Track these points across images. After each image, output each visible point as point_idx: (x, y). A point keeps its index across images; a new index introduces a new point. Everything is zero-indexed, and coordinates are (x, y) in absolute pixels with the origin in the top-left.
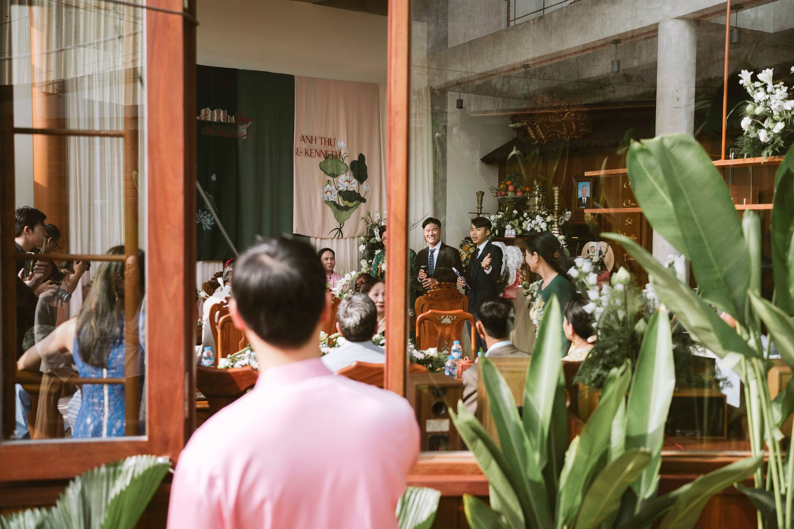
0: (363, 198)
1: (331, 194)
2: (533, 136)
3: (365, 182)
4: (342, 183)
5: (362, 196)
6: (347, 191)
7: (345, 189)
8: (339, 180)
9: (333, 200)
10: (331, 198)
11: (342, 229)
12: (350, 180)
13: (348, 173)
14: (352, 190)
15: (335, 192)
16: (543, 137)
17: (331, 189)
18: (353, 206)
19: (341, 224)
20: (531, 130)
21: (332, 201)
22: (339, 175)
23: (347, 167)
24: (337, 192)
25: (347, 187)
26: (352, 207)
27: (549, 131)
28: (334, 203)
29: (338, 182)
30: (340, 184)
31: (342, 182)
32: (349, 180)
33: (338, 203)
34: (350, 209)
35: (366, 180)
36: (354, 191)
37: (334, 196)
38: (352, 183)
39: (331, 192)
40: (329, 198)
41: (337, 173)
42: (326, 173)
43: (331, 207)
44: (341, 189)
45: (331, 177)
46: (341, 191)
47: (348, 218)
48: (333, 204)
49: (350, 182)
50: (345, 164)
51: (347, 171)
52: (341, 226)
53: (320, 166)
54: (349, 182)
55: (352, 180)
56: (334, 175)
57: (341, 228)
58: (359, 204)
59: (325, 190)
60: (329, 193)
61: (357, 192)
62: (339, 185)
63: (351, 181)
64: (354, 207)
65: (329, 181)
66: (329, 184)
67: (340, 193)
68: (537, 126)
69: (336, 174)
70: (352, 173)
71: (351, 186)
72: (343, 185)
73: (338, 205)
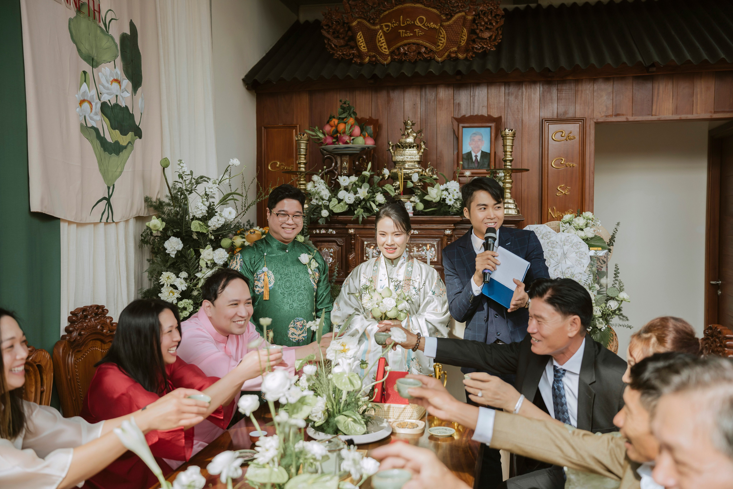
0: (138, 128)
1: (91, 109)
2: (363, 47)
4: (106, 84)
5: (137, 121)
6: (116, 105)
7: (113, 102)
8: (101, 74)
9: (95, 126)
10: (91, 118)
11: (111, 201)
12: (120, 78)
13: (119, 61)
14: (123, 104)
15: (96, 104)
16: (387, 52)
17: (89, 95)
18: (126, 145)
19: (109, 188)
20: (362, 38)
21: (93, 127)
23: (116, 46)
24: (99, 104)
25: (117, 96)
26: (125, 147)
27: (406, 41)
28: (96, 132)
29: (99, 80)
30: (103, 86)
31: (107, 81)
32: (118, 79)
33: (102, 134)
34: (122, 151)
35: (140, 85)
36: (127, 108)
37: (96, 114)
38: (124, 87)
39: (90, 103)
40: (88, 118)
41: (99, 56)
42: (79, 51)
43: (92, 142)
44: (105, 98)
45: (89, 64)
46: (106, 103)
47: (121, 172)
48: (94, 134)
49: (121, 83)
50: (113, 38)
51: (115, 57)
52: (110, 194)
53: (70, 29)
54: (119, 83)
55: (123, 79)
56: (93, 60)
57: (110, 196)
58: (134, 142)
59: (81, 95)
60: (86, 106)
61: (130, 111)
62: (101, 88)
64: (129, 148)
65: (85, 73)
66: (86, 81)
67: (105, 108)
68: (380, 31)
69: (95, 58)
71: (122, 94)
72: (108, 89)
73: (102, 137)
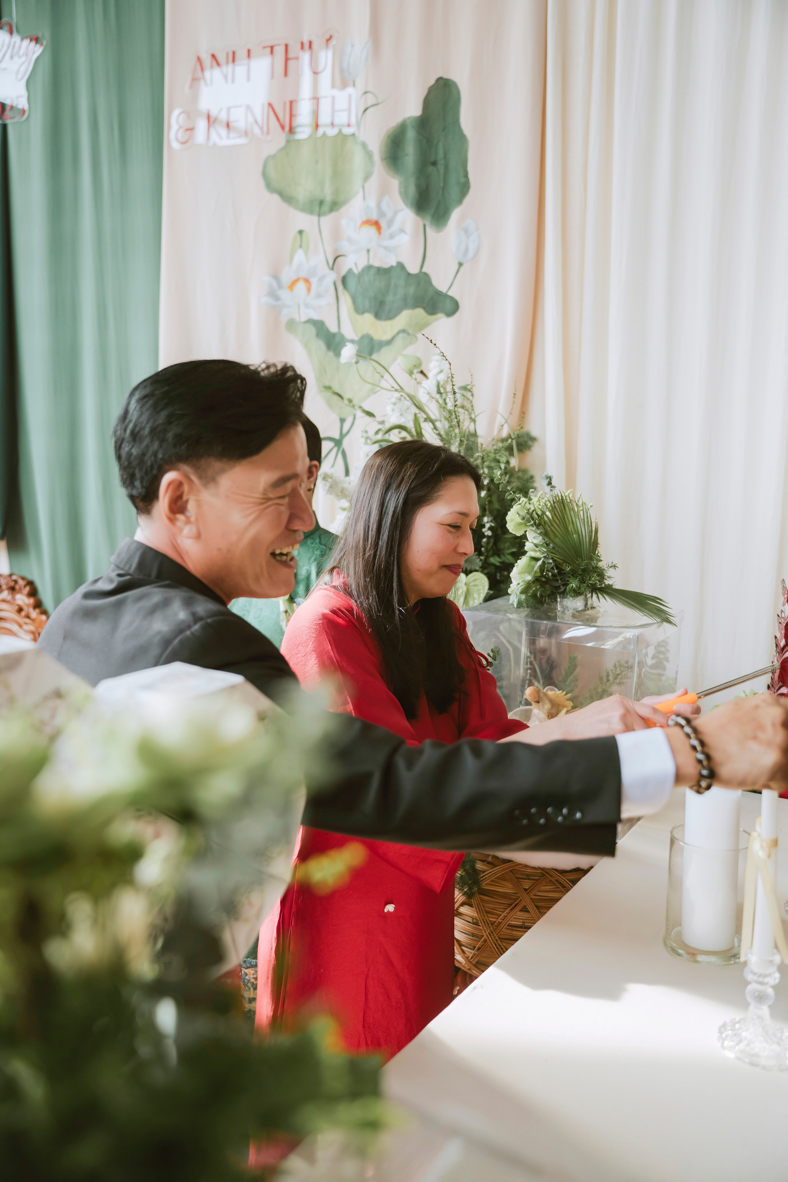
0: (446, 296)
1: (309, 290)
3: (455, 215)
5: (440, 283)
6: (369, 267)
7: (362, 264)
8: (344, 222)
9: (315, 316)
10: (307, 306)
11: (345, 443)
12: (382, 214)
13: (374, 183)
14: (391, 261)
15: (321, 279)
18: (393, 338)
19: (342, 421)
21: (311, 321)
22: (345, 202)
23: (369, 155)
24: (332, 277)
25: (368, 251)
26: (389, 342)
28: (319, 326)
29: (337, 234)
32: (374, 217)
33: (333, 328)
34: (379, 349)
35: (460, 201)
36: (401, 266)
37: (319, 296)
38: (395, 227)
39: (307, 281)
40: (302, 307)
41: (337, 192)
42: (287, 198)
43: (306, 346)
45: (311, 212)
46: (350, 271)
48: (312, 331)
49: (383, 224)
50: (364, 145)
51: (367, 178)
52: (345, 430)
53: (265, 175)
54: (377, 224)
55: (396, 213)
56: (321, 203)
57: (344, 435)
58: (421, 326)
59: (287, 276)
60: (301, 286)
61: (413, 269)
62: (345, 246)
63: (390, 223)
64: (399, 341)
65: (301, 232)
66: (301, 246)
67: (345, 281)
69: (329, 198)
70: (395, 183)
71: (387, 243)
73: (334, 335)
